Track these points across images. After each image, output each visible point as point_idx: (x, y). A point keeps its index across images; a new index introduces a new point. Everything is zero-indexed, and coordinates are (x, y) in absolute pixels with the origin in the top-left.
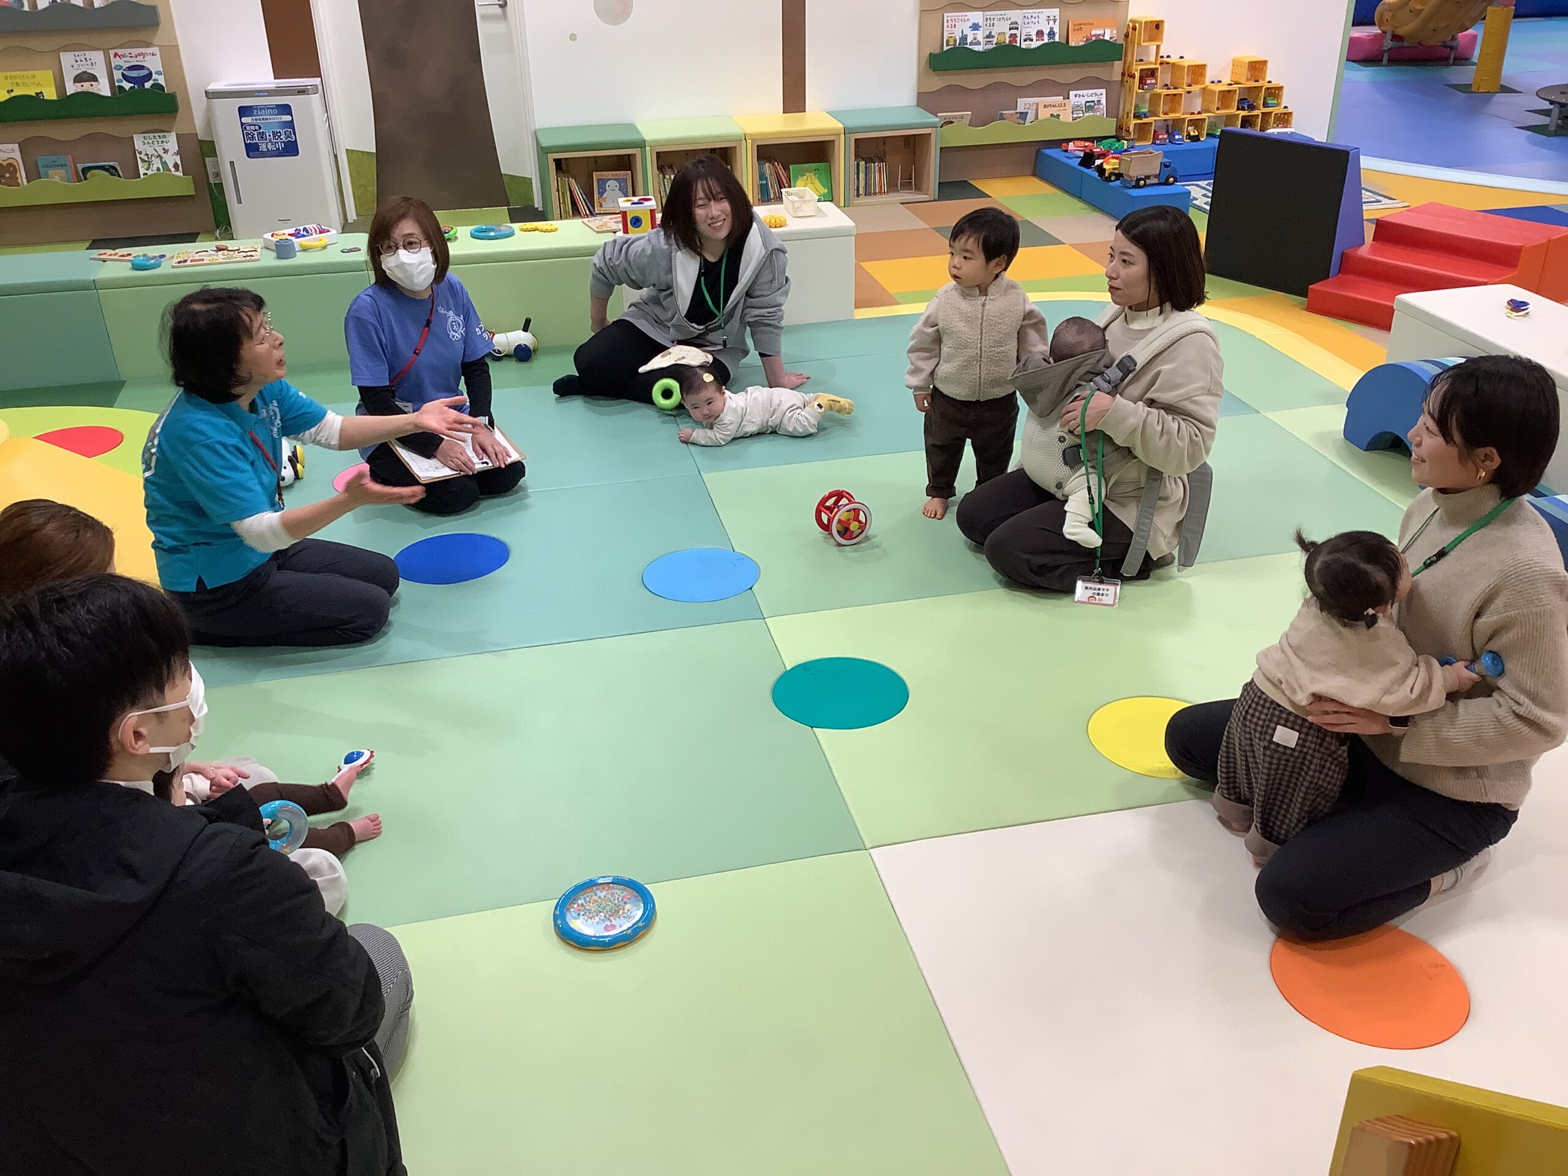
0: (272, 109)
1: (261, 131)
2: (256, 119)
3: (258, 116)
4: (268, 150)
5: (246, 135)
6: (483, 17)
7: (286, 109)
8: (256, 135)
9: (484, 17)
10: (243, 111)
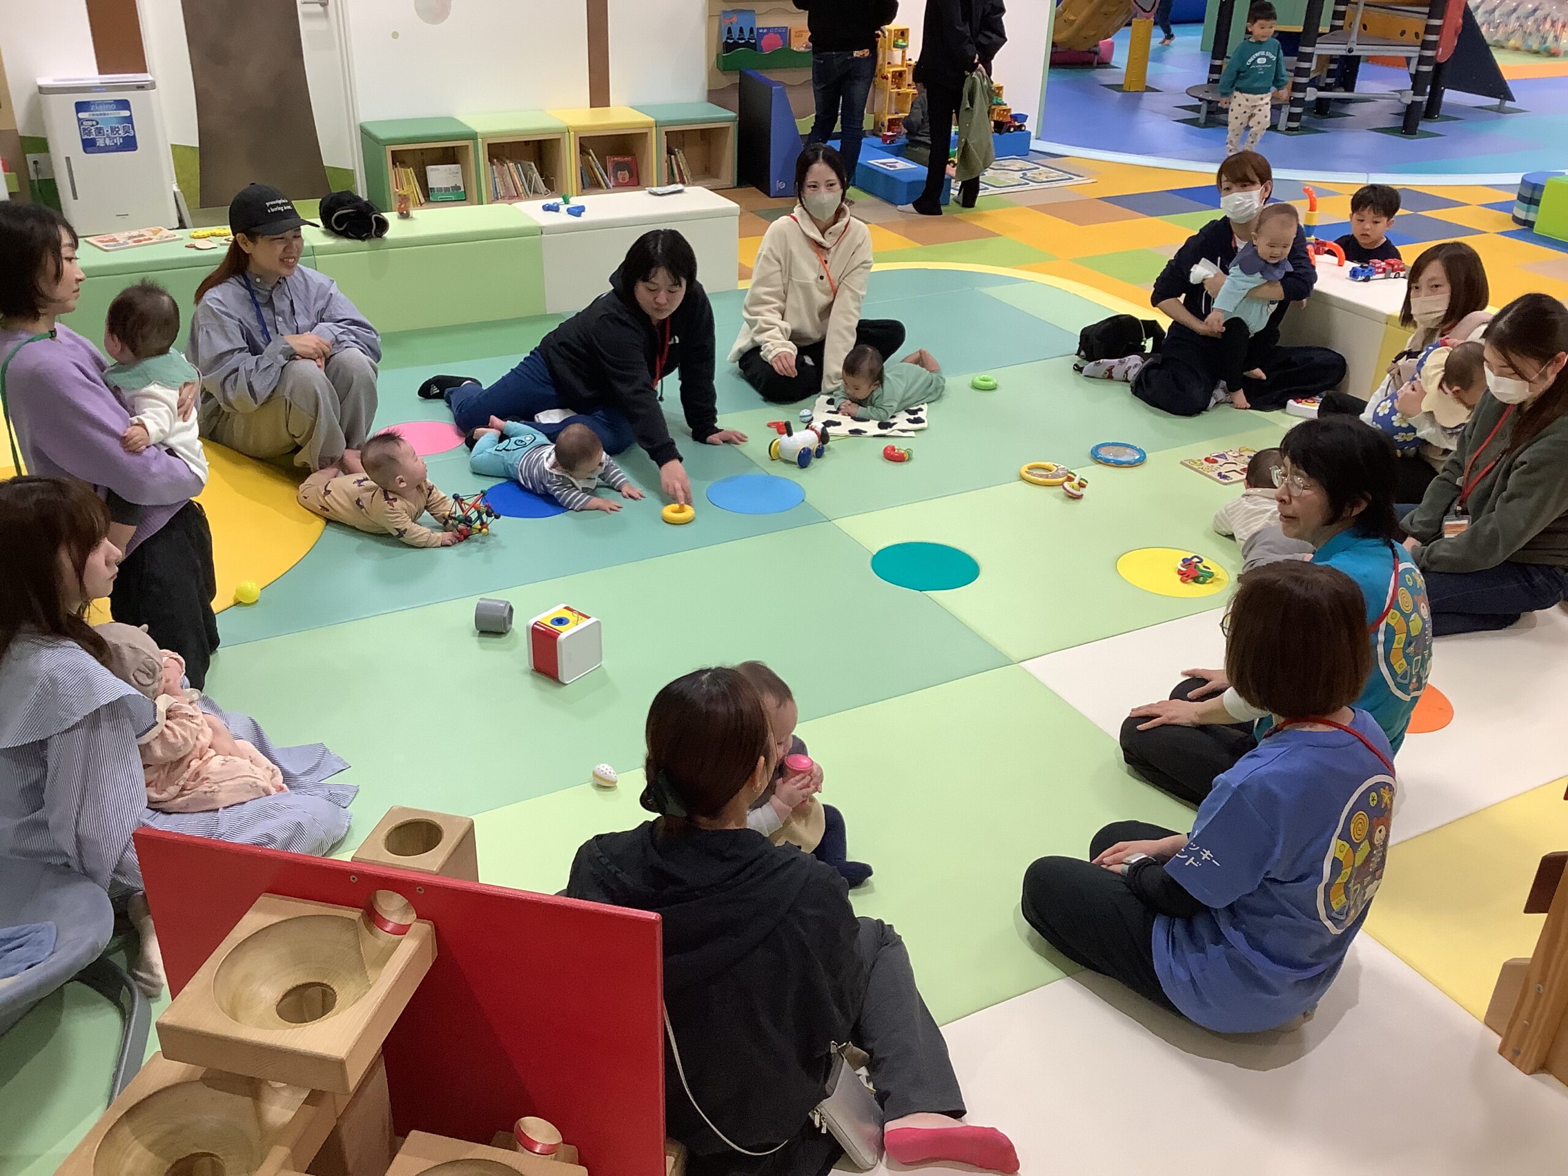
0: (110, 104)
1: (98, 126)
2: (93, 115)
3: (96, 111)
4: (106, 145)
5: (84, 131)
6: (305, 15)
7: (124, 104)
8: (93, 131)
9: (307, 15)
10: (80, 107)
